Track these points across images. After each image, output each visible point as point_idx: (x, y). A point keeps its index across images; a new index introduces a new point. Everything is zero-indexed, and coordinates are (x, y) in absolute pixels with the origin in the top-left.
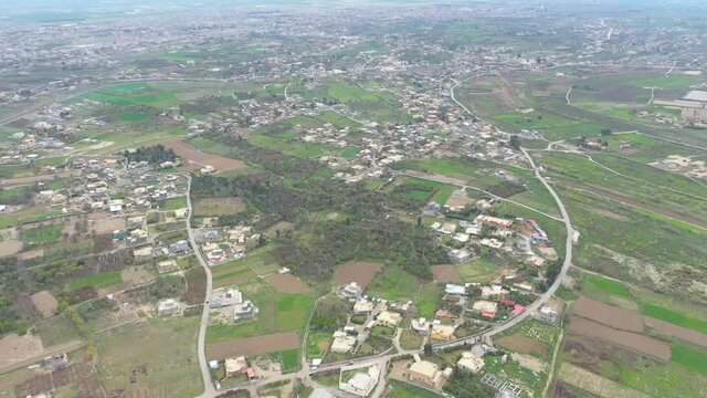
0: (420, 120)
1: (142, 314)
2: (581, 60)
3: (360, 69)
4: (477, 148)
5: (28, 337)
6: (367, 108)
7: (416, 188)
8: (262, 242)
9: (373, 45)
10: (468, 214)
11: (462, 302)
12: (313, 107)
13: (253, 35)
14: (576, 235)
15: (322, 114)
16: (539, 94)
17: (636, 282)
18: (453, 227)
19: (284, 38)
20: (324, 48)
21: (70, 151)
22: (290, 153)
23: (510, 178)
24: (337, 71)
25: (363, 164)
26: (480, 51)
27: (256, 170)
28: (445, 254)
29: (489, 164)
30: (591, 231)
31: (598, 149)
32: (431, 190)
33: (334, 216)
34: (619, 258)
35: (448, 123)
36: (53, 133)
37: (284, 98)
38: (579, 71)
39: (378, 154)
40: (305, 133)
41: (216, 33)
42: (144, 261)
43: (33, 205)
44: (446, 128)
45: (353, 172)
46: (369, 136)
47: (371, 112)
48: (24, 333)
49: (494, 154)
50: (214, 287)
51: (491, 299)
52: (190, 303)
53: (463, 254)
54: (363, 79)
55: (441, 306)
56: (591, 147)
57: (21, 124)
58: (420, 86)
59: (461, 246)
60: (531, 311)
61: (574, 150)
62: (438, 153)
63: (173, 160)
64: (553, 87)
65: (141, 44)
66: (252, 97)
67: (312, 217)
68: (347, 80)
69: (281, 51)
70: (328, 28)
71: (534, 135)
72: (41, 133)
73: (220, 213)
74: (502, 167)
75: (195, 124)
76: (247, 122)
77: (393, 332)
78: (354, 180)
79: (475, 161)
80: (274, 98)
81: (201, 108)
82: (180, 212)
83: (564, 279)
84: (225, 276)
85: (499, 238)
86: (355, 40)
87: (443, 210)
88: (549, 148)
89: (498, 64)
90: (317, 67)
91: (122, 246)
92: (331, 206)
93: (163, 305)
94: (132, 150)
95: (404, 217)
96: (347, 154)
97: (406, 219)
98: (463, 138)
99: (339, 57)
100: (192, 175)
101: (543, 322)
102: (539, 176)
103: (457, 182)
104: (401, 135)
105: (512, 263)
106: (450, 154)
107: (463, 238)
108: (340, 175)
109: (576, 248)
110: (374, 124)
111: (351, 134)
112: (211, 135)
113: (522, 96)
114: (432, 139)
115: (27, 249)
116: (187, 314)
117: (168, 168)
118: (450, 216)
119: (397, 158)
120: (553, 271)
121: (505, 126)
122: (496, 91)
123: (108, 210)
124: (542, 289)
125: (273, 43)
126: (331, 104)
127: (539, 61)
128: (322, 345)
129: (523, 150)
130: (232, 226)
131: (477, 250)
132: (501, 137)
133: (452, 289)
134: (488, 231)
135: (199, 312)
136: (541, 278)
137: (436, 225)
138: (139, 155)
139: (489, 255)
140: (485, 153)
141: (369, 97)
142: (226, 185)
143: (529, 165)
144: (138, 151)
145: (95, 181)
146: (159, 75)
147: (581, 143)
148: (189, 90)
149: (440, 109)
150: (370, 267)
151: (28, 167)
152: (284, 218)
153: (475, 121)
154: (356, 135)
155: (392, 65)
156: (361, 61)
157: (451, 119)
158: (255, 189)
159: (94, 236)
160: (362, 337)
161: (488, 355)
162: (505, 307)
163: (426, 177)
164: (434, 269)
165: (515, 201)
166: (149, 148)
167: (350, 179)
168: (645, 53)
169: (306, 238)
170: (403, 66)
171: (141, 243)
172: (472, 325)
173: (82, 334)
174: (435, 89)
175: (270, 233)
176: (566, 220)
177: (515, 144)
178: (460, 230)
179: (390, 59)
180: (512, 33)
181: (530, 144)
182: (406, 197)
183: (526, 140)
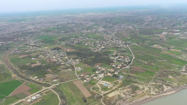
0: (108, 40)
1: (66, 71)
2: (142, 26)
3: (94, 30)
4: (119, 45)
5: (49, 74)
6: (97, 38)
7: (107, 52)
8: (82, 61)
9: (96, 24)
10: (116, 56)
11: (115, 67)
12: (86, 39)
13: (68, 23)
14: (134, 58)
15: (88, 40)
16: (132, 34)
17: (142, 63)
18: (114, 58)
19: (75, 23)
20: (85, 26)
21: (40, 49)
22: (83, 47)
23: (124, 50)
24: (89, 31)
25: (97, 49)
26: (120, 25)
27: (77, 51)
28: (112, 61)
29: (121, 48)
30: (137, 57)
31: (141, 44)
32: (110, 52)
33: (93, 57)
34: (141, 61)
35: (113, 41)
36: (35, 46)
37: (79, 37)
38: (141, 29)
39: (100, 47)
40: (85, 44)
41: (59, 23)
42: (63, 65)
43: (39, 58)
44: (113, 42)
45: (95, 50)
46: (98, 44)
47: (98, 39)
48: (48, 74)
49: (122, 46)
50: (76, 67)
51: (119, 66)
52: (72, 69)
53: (115, 61)
54: (95, 32)
55: (112, 68)
56: (140, 44)
57: (27, 44)
58: (107, 33)
59: (115, 60)
60: (125, 68)
61: (137, 45)
62: (111, 46)
63: (61, 49)
64: (135, 33)
65: (43, 26)
66: (72, 37)
67: (89, 57)
68: (92, 33)
69: (76, 27)
70: (85, 20)
71: (130, 42)
72: (32, 46)
73: (73, 57)
74: (123, 48)
75: (63, 43)
76: (73, 42)
77: (105, 71)
78: (96, 51)
79: (118, 47)
80: (77, 37)
81: (63, 40)
82: (66, 58)
83: (131, 64)
84: (77, 66)
85: (121, 59)
86: (92, 24)
87: (112, 55)
88: (132, 44)
89: (124, 28)
90: (85, 30)
91: (58, 63)
92: (92, 55)
93: (69, 70)
94: (53, 48)
95: (105, 57)
96: (94, 47)
97: (106, 57)
98: (116, 43)
99: (89, 28)
100: (66, 52)
101: (127, 69)
102: (129, 49)
103: (115, 51)
104: (104, 43)
105: (123, 62)
106: (113, 46)
107: (115, 59)
108: (93, 51)
109: (134, 60)
110: (99, 41)
111: (94, 44)
112: (67, 45)
113: (128, 35)
114: (110, 44)
115: (42, 64)
116: (73, 71)
117: (61, 51)
118: (113, 56)
119: (104, 47)
120: (129, 63)
121: (124, 41)
122: (123, 34)
123: (53, 58)
124: (128, 65)
125: (73, 25)
126: (89, 38)
127: (133, 27)
128: (94, 73)
129: (127, 45)
130: (76, 59)
131: (118, 60)
132: (123, 43)
133: (113, 65)
134: (120, 58)
135: (74, 70)
136: (128, 63)
137: (111, 57)
138: (54, 49)
139: (120, 61)
140: (120, 46)
141: (97, 36)
142: (73, 53)
143: (128, 47)
144: (54, 48)
145: (48, 54)
146: (50, 33)
147: (138, 43)
148: (59, 36)
149: (111, 38)
150: (100, 64)
151: (34, 52)
152: (85, 58)
153: (118, 40)
154: (95, 44)
155: (101, 29)
156: (94, 28)
157: (114, 40)
158: (78, 53)
159: (53, 62)
160: (100, 72)
161: (119, 73)
162: (121, 67)
163: (109, 50)
164: (111, 63)
165: (125, 53)
166: (56, 48)
167: (95, 51)
168: (157, 24)
169: (89, 60)
170: (103, 29)
171: (61, 62)
172: (116, 70)
173: (58, 74)
174: (110, 34)
175: (83, 60)
176: (133, 56)
177: (126, 44)
178: (115, 58)
179: (100, 28)
180: (128, 20)
181: (129, 44)
182: (105, 54)
183: (128, 43)
